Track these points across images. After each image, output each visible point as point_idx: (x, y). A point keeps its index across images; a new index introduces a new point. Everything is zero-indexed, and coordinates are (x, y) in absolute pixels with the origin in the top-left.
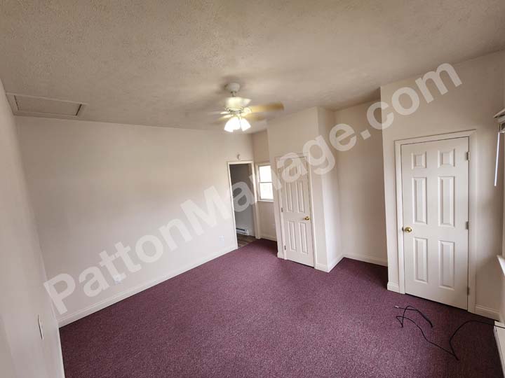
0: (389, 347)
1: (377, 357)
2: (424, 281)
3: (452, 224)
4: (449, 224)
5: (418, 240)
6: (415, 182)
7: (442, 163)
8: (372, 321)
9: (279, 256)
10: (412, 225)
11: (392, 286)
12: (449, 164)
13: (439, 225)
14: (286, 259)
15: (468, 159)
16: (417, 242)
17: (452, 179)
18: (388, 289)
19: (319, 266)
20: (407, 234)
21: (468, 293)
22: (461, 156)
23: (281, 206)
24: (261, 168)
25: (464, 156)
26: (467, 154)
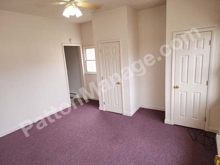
0: (164, 152)
1: (158, 157)
2: (184, 116)
3: (200, 83)
4: (198, 83)
5: (182, 93)
6: (183, 58)
7: (197, 46)
8: (156, 140)
9: (100, 109)
10: (179, 84)
11: (167, 121)
12: (201, 47)
13: (193, 83)
14: (104, 110)
15: (210, 44)
16: (181, 94)
17: (202, 56)
18: (165, 123)
19: (125, 113)
20: (176, 89)
21: (205, 121)
22: (207, 42)
23: (102, 76)
24: (87, 50)
25: (208, 43)
26: (210, 41)
